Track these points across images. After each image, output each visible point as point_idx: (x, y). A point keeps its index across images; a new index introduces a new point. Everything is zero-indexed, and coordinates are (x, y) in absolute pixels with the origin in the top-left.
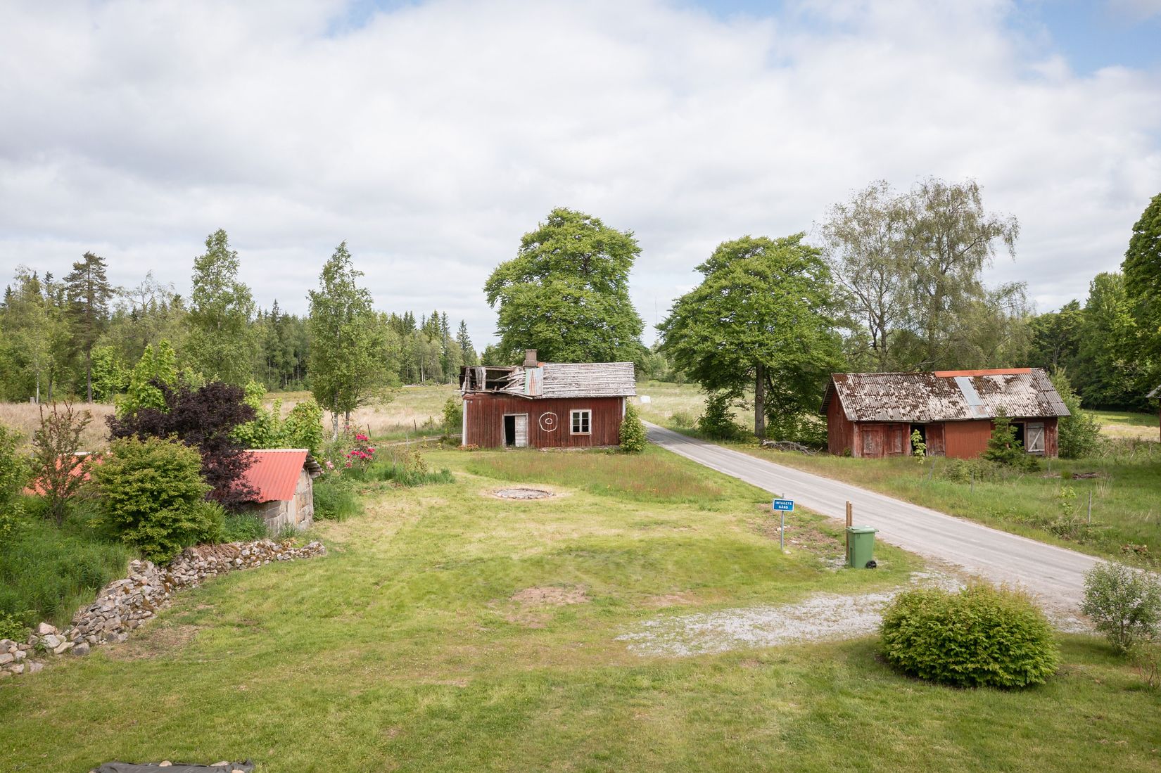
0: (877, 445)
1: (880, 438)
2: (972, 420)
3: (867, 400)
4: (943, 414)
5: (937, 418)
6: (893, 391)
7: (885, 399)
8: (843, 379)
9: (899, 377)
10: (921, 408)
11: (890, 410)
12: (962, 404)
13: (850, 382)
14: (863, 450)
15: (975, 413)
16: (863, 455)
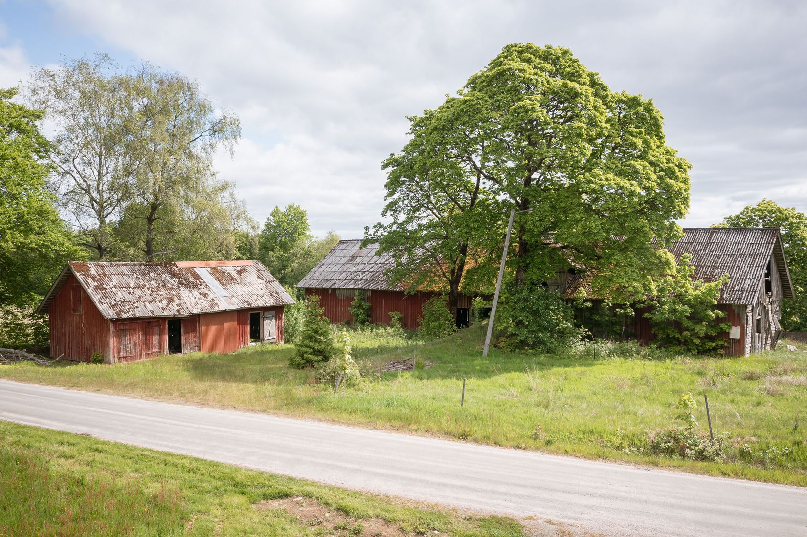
0: (135, 345)
1: (139, 337)
2: (224, 312)
3: (119, 293)
4: (199, 306)
5: (195, 311)
6: (142, 283)
7: (138, 292)
8: (85, 270)
9: (143, 267)
10: (177, 301)
11: (147, 304)
12: (211, 296)
13: (93, 271)
14: (119, 353)
15: (227, 305)
16: (119, 359)
